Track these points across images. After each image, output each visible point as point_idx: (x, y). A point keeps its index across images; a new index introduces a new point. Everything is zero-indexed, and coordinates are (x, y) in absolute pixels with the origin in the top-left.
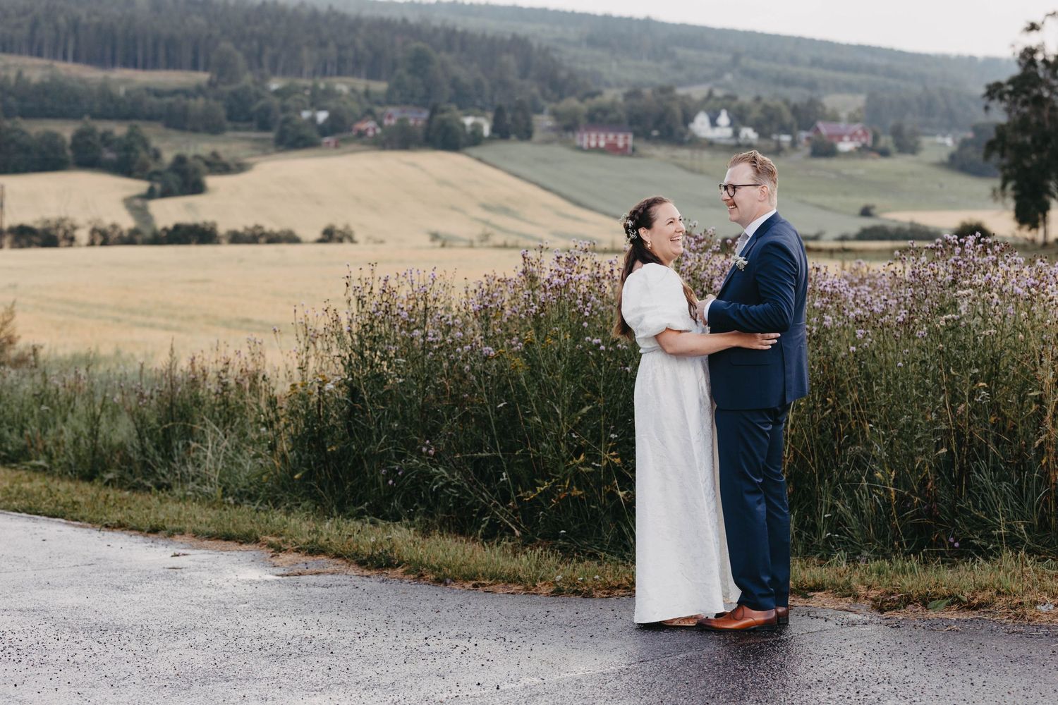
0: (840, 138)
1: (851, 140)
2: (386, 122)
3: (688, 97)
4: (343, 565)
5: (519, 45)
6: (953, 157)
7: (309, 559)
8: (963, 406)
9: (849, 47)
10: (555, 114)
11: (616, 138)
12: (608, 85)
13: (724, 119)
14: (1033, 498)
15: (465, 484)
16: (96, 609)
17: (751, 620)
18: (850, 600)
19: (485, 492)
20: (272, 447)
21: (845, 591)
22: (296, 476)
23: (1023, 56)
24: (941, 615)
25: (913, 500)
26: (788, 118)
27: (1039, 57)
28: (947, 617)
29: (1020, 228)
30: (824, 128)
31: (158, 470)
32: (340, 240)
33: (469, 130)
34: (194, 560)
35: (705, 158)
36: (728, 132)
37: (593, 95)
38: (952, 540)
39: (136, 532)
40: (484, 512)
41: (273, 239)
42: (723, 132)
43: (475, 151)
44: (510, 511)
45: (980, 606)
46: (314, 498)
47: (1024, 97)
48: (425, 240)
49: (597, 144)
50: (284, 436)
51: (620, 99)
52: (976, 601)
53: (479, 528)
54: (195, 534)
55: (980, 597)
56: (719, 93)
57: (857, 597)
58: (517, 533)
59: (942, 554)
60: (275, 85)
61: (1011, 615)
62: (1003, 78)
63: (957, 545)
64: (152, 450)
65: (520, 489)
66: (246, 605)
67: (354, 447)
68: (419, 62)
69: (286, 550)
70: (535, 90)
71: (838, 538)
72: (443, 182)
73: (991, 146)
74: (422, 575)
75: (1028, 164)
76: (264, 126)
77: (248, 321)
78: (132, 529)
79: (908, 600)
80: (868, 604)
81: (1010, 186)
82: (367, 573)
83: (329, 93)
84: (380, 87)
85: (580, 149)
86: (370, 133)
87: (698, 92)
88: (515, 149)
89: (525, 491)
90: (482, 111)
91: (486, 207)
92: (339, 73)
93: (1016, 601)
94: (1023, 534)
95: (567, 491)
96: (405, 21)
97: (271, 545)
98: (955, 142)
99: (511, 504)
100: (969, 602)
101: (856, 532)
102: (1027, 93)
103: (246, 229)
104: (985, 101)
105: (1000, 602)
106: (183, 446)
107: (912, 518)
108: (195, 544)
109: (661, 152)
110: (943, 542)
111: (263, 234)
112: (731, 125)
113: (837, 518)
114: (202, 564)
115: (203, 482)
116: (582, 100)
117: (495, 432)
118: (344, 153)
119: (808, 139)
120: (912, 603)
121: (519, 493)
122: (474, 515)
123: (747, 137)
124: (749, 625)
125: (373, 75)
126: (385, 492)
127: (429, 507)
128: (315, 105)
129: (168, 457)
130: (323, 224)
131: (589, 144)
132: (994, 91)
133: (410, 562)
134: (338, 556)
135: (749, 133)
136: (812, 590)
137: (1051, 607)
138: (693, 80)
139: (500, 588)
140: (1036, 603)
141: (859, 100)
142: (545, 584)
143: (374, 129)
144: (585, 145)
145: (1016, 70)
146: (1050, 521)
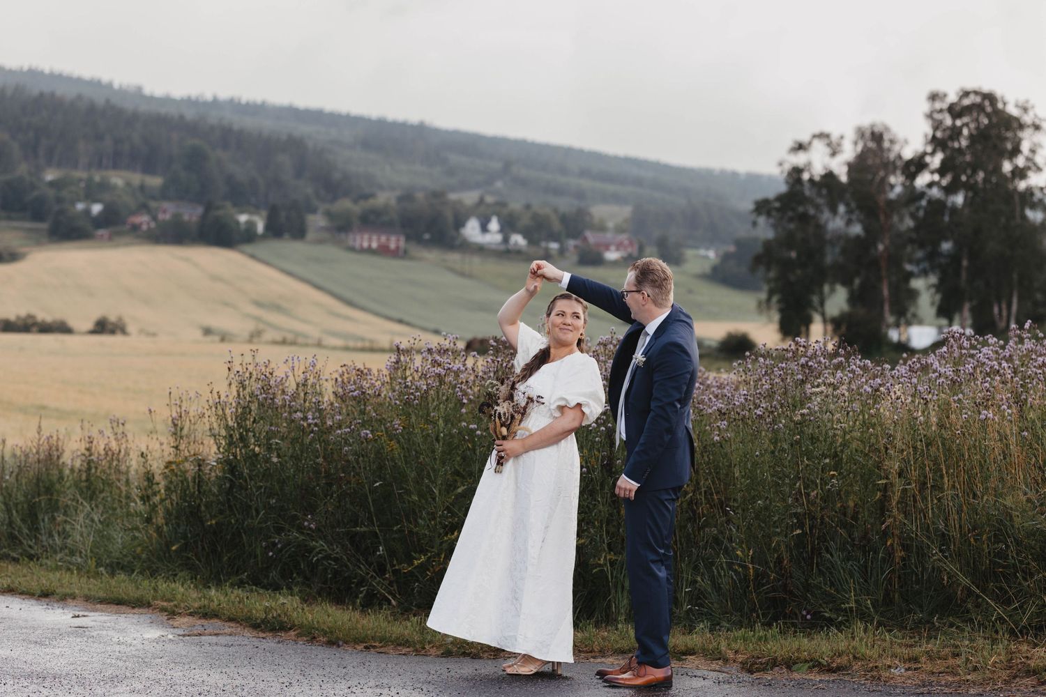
0: (607, 248)
1: (618, 249)
2: (161, 216)
3: (460, 202)
4: (237, 627)
5: (295, 145)
6: (715, 269)
7: (203, 621)
8: (815, 492)
9: (616, 159)
10: (329, 215)
11: (388, 240)
12: (381, 188)
13: (494, 225)
14: (878, 576)
15: (344, 557)
16: (25, 660)
17: (652, 677)
18: (720, 662)
19: (363, 564)
20: (148, 520)
21: (715, 656)
22: (174, 548)
23: (790, 174)
24: (807, 677)
25: (769, 576)
26: (557, 226)
27: (806, 176)
28: (811, 677)
29: (783, 340)
30: (592, 237)
31: (25, 542)
32: (113, 332)
33: (243, 227)
34: (95, 621)
35: (476, 262)
36: (498, 238)
37: (366, 197)
38: (804, 613)
39: (27, 596)
40: (362, 582)
41: (45, 328)
42: (493, 236)
43: (249, 248)
44: (386, 583)
45: (839, 669)
46: (190, 569)
47: (790, 214)
48: (198, 334)
49: (370, 246)
50: (161, 511)
51: (393, 202)
52: (834, 665)
53: (357, 597)
54: (87, 599)
55: (839, 661)
56: (489, 199)
57: (726, 661)
58: (394, 602)
59: (794, 625)
60: (50, 176)
61: (868, 677)
62: (771, 194)
63: (809, 617)
64: (18, 521)
65: (395, 562)
66: (161, 660)
67: (233, 521)
68: (195, 159)
69: (180, 613)
70: (309, 191)
71: (698, 610)
72: (215, 278)
73: (758, 260)
74: (314, 638)
75: (792, 278)
76: (38, 216)
77: (44, 408)
78: (22, 593)
79: (774, 663)
80: (736, 667)
81: (775, 299)
82: (261, 635)
83: (105, 186)
84: (155, 181)
85: (352, 249)
86: (145, 227)
87: (469, 198)
88: (289, 248)
89: (401, 564)
90: (255, 208)
91: (258, 304)
92: (115, 166)
93: (871, 665)
94: (869, 608)
95: (442, 564)
96: (182, 117)
97: (163, 610)
98: (717, 255)
99: (387, 576)
100: (829, 665)
101: (715, 605)
102: (793, 209)
103: (18, 318)
104: (753, 217)
105: (857, 666)
106: (49, 519)
107: (766, 593)
108: (89, 607)
109: (432, 255)
110: (796, 614)
111: (35, 324)
112: (501, 231)
113: (696, 591)
114: (105, 625)
115: (72, 553)
116: (355, 201)
117: (372, 509)
118: (117, 246)
119: (576, 247)
120: (778, 666)
121: (394, 566)
122: (353, 586)
123: (516, 243)
124: (651, 681)
125: (149, 169)
126: (262, 564)
127: (306, 578)
128: (90, 197)
129: (35, 529)
130: (96, 315)
131: (361, 245)
132: (762, 207)
133: (301, 626)
134: (231, 620)
135: (518, 240)
136: (685, 654)
137: (903, 670)
138: (465, 186)
139: (390, 649)
140: (890, 667)
141: (626, 211)
142: (433, 647)
143: (148, 224)
144: (357, 245)
145: (783, 188)
146: (894, 596)
